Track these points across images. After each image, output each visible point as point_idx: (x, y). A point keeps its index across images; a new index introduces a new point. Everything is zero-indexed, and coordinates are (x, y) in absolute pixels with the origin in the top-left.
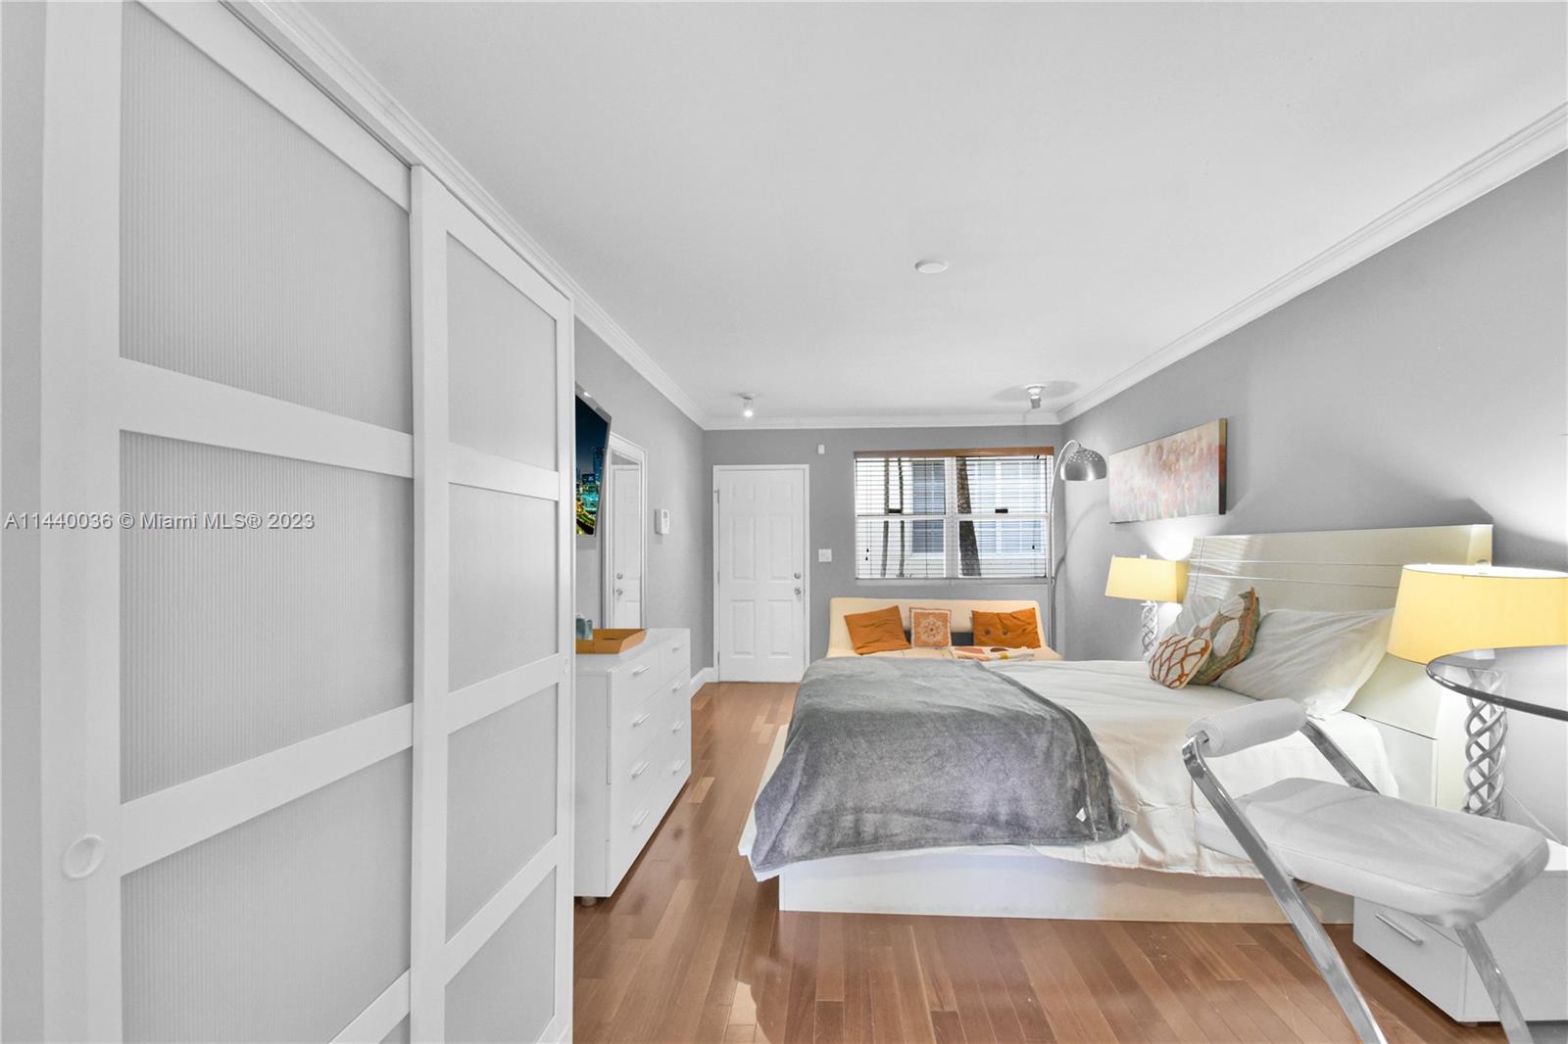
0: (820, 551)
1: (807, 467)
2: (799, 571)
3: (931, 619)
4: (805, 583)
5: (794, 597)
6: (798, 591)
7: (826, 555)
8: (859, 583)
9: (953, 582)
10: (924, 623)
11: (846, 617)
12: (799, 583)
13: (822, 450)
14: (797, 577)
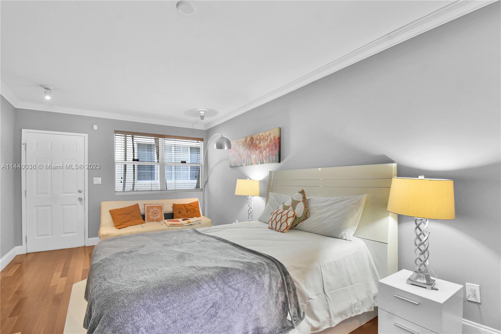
0: (95, 179)
1: (86, 135)
2: (81, 188)
3: (155, 209)
4: (85, 195)
5: (78, 202)
6: (80, 199)
7: (98, 180)
8: (117, 194)
9: (163, 192)
10: (151, 210)
11: (110, 211)
12: (81, 195)
13: (95, 127)
14: (80, 192)
